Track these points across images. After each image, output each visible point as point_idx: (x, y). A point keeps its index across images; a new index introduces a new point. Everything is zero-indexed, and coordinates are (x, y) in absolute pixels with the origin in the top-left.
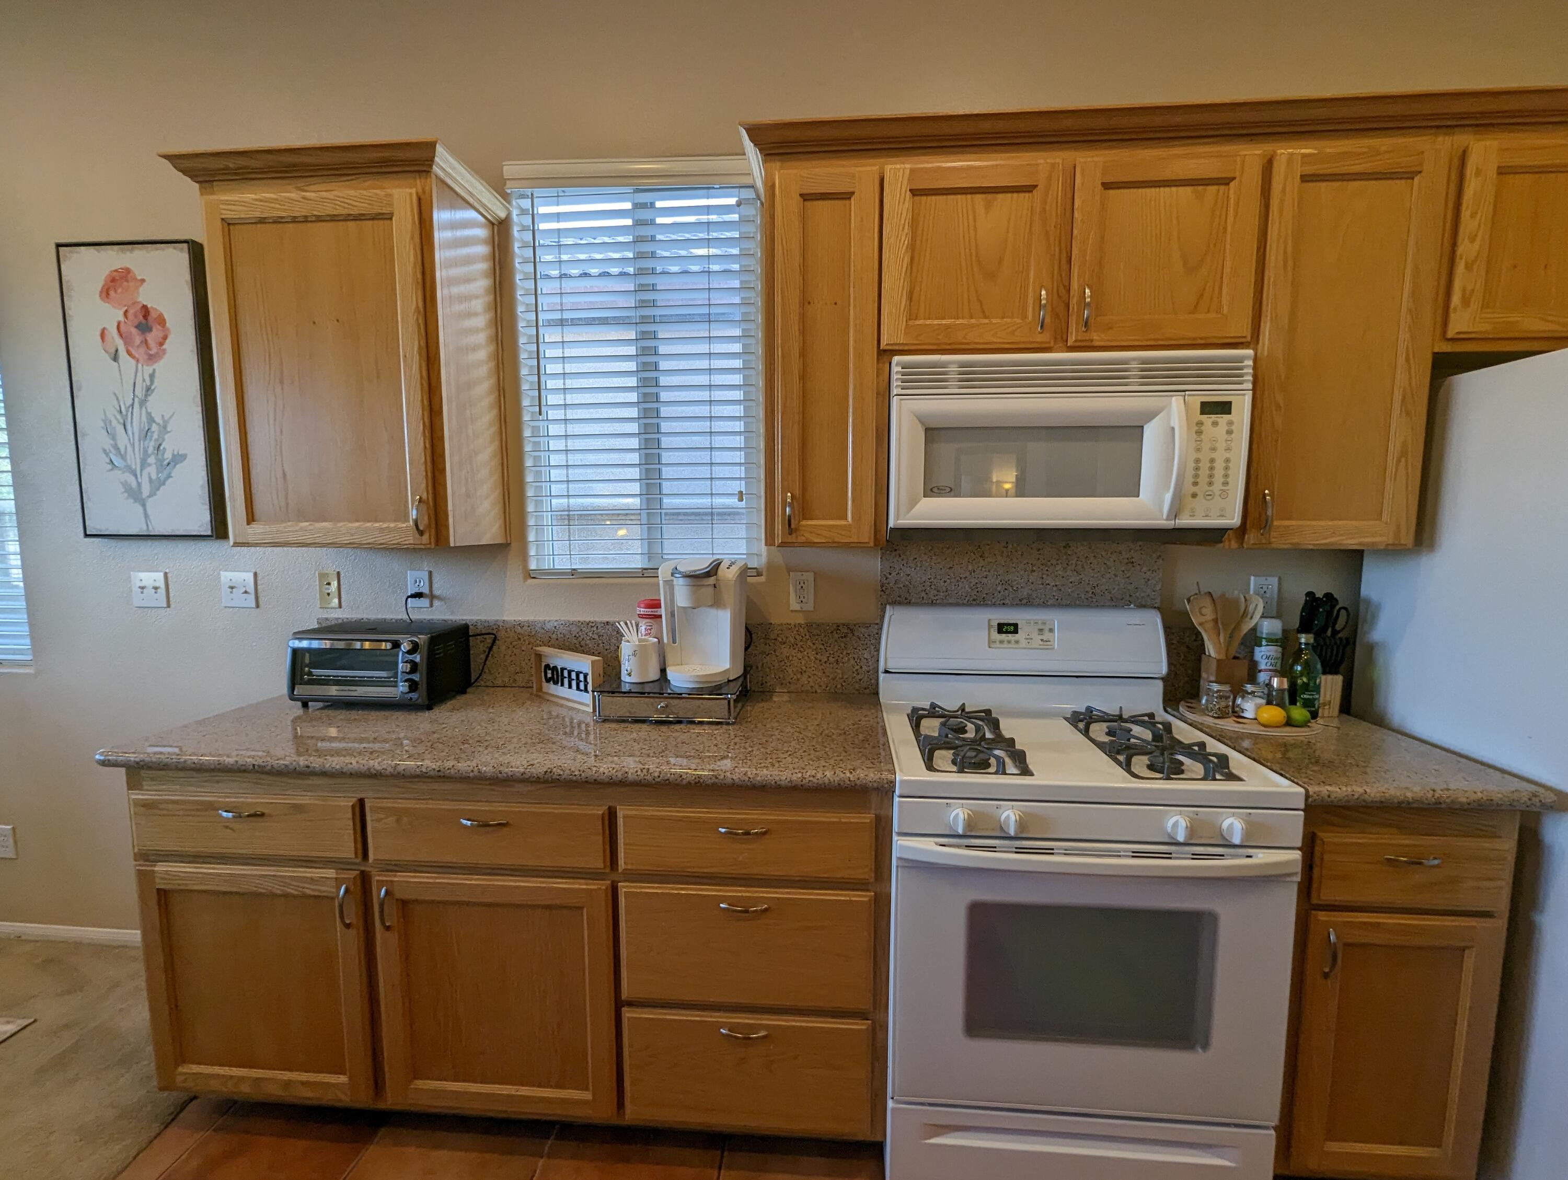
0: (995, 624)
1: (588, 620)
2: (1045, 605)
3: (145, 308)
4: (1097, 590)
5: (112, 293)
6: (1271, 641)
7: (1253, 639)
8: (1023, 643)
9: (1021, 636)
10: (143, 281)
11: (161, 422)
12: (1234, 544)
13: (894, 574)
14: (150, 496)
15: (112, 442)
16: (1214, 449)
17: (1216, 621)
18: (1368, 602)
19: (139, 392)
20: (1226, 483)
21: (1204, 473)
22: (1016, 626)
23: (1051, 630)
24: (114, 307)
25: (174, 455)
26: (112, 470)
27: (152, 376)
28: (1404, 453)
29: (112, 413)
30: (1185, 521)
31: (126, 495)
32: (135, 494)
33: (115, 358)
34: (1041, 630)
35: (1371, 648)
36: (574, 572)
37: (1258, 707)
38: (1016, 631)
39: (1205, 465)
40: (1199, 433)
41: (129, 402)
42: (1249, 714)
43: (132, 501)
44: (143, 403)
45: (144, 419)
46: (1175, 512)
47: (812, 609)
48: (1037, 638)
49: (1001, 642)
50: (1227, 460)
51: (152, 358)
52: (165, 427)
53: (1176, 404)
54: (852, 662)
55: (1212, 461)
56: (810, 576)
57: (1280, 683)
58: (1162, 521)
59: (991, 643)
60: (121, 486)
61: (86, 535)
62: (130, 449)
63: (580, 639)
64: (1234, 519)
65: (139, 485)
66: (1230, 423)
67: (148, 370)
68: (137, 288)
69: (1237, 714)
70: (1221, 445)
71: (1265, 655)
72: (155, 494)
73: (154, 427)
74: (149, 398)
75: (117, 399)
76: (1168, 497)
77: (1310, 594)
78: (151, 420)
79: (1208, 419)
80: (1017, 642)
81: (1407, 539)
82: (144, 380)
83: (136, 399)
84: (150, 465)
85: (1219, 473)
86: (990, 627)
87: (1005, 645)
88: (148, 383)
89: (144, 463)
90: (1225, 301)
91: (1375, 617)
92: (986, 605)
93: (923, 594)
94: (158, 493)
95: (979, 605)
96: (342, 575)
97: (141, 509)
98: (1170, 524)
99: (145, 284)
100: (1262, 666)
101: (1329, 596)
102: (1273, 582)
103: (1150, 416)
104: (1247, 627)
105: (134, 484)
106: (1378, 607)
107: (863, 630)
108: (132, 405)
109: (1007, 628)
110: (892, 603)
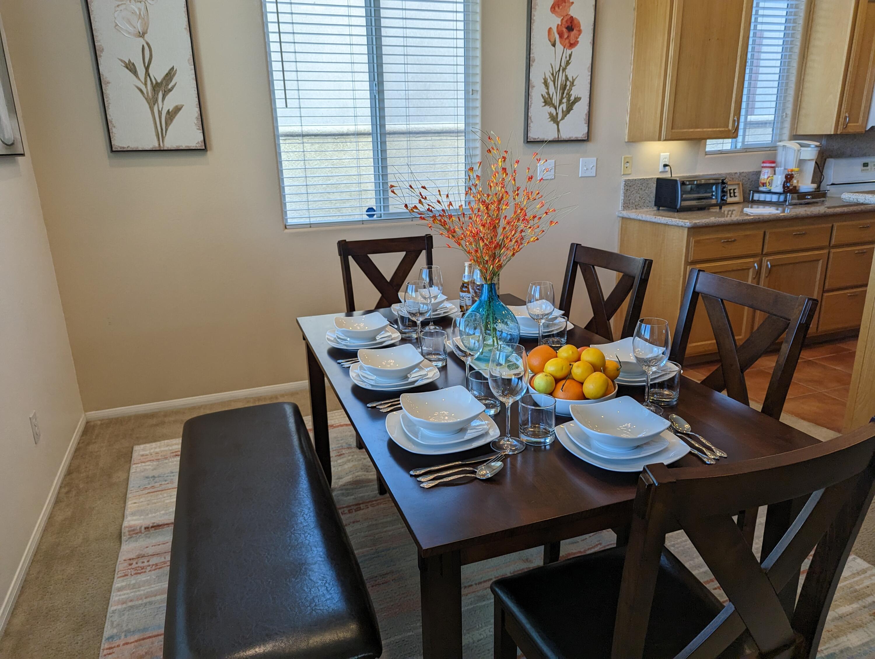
0: (862, 163)
3: (572, 17)
5: (557, 8)
8: (870, 170)
9: (869, 167)
10: (573, 3)
11: (571, 80)
13: (829, 146)
14: (561, 120)
15: (547, 91)
19: (563, 64)
22: (868, 163)
24: (557, 16)
25: (575, 98)
26: (545, 105)
27: (570, 56)
29: (548, 75)
31: (550, 119)
32: (554, 119)
33: (554, 45)
41: (557, 69)
43: (552, 122)
44: (564, 70)
45: (564, 78)
48: (873, 168)
49: (864, 170)
51: (572, 45)
52: (573, 83)
59: (861, 170)
60: (548, 115)
61: (528, 142)
62: (555, 94)
65: (557, 114)
67: (569, 52)
68: (570, 6)
72: (564, 119)
73: (568, 83)
74: (568, 67)
75: (552, 67)
78: (567, 79)
80: (868, 170)
82: (566, 57)
83: (561, 68)
84: (563, 103)
86: (861, 165)
88: (568, 59)
89: (561, 102)
92: (854, 157)
93: (837, 154)
94: (565, 118)
95: (852, 157)
96: (633, 158)
97: (556, 126)
99: (573, 5)
105: (555, 114)
108: (559, 71)
109: (866, 165)
110: (828, 158)
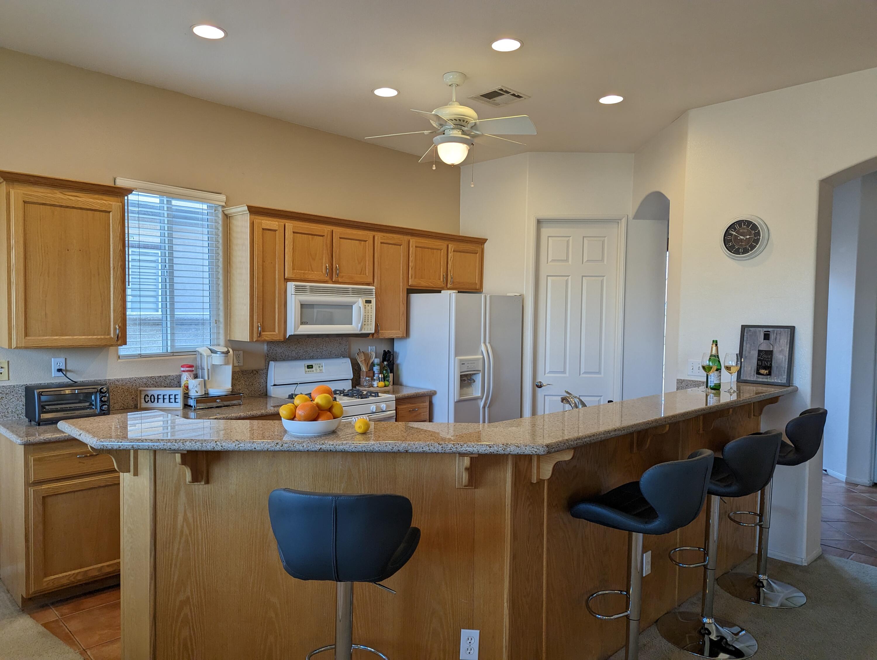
0: (306, 365)
1: (151, 376)
2: (317, 358)
4: (332, 353)
6: (378, 365)
7: (373, 365)
8: (315, 371)
9: (314, 369)
12: (371, 337)
13: (271, 350)
16: (368, 312)
17: (365, 360)
18: (396, 353)
20: (371, 322)
21: (367, 319)
22: (312, 366)
23: (322, 366)
28: (403, 314)
30: (363, 332)
34: (319, 367)
35: (398, 365)
36: (140, 356)
37: (378, 383)
38: (312, 368)
39: (367, 317)
40: (365, 308)
42: (375, 386)
46: (361, 330)
47: (242, 365)
48: (318, 369)
49: (309, 371)
50: (371, 315)
53: (360, 299)
54: (258, 384)
55: (368, 315)
56: (241, 352)
57: (381, 376)
58: (358, 332)
59: (306, 372)
63: (147, 385)
64: (373, 331)
66: (371, 306)
69: (372, 386)
70: (370, 311)
71: (376, 369)
76: (360, 325)
77: (384, 351)
79: (367, 304)
80: (313, 371)
81: (405, 335)
85: (370, 319)
86: (305, 367)
87: (310, 372)
90: (367, 272)
91: (398, 356)
92: (300, 359)
93: (281, 357)
95: (298, 360)
96: (10, 363)
98: (360, 332)
100: (376, 372)
101: (388, 351)
102: (374, 347)
103: (355, 303)
104: (371, 362)
106: (399, 353)
107: (261, 371)
109: (310, 367)
110: (272, 361)
